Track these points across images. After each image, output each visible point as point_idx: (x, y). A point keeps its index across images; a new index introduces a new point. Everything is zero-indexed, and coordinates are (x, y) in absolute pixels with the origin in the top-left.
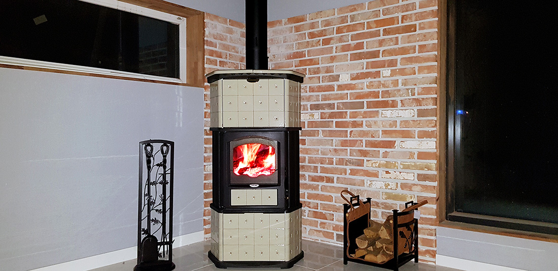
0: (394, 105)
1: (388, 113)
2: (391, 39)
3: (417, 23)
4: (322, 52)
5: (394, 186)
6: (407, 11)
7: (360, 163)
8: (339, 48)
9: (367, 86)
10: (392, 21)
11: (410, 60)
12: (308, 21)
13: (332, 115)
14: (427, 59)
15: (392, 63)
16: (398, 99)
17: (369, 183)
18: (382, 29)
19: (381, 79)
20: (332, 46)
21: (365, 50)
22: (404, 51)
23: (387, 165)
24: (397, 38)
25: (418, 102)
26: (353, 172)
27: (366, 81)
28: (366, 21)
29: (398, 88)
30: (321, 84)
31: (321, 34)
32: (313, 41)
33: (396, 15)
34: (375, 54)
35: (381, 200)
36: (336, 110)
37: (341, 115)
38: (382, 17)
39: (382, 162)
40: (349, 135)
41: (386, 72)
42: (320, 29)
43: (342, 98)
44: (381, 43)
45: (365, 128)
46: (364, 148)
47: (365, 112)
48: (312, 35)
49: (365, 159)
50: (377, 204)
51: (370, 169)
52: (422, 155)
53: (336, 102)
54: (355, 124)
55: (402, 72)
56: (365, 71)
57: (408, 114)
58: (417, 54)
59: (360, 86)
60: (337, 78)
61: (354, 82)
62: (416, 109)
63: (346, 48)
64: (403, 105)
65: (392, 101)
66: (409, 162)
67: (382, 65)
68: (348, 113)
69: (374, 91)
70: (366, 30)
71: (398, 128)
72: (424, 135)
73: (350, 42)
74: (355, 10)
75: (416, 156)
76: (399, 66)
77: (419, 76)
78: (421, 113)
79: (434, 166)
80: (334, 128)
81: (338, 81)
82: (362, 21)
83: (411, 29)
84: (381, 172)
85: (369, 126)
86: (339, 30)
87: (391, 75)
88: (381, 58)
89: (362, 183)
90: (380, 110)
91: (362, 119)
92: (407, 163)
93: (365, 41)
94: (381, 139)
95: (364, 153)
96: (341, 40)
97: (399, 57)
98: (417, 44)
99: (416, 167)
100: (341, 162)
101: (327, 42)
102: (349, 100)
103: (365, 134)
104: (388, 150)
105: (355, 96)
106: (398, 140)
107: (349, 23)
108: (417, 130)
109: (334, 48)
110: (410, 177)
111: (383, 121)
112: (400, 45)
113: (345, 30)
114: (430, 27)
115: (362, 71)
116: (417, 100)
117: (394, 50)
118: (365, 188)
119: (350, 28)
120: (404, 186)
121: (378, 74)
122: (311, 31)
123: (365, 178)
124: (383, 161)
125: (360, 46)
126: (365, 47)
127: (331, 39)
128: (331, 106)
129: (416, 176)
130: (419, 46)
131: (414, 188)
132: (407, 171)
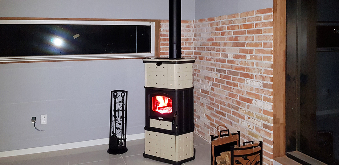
0: (252, 77)
1: (248, 81)
2: (251, 37)
3: (263, 28)
4: (221, 39)
5: (252, 127)
6: (258, 21)
7: (237, 109)
9: (240, 63)
10: (250, 26)
11: (260, 51)
12: (216, 21)
13: (225, 77)
14: (267, 52)
15: (251, 52)
16: (254, 74)
17: (241, 122)
18: (246, 30)
19: (246, 60)
20: (225, 36)
21: (239, 42)
22: (256, 45)
23: (249, 113)
24: (253, 36)
25: (263, 77)
26: (234, 113)
27: (240, 60)
29: (254, 67)
30: (221, 58)
31: (221, 29)
32: (217, 32)
33: (253, 22)
34: (243, 45)
35: (246, 134)
36: (226, 74)
37: (228, 78)
38: (246, 23)
40: (232, 91)
41: (248, 56)
43: (229, 68)
44: (246, 38)
45: (239, 88)
46: (238, 100)
47: (239, 79)
48: (217, 29)
49: (239, 107)
50: (244, 136)
51: (241, 114)
52: (265, 112)
53: (227, 70)
54: (235, 85)
55: (255, 58)
56: (239, 54)
57: (257, 84)
58: (262, 48)
59: (237, 63)
60: (226, 56)
61: (234, 60)
62: (262, 82)
63: (231, 39)
64: (256, 78)
65: (251, 74)
67: (246, 52)
68: (232, 78)
69: (243, 67)
70: (239, 30)
71: (254, 92)
72: (266, 99)
73: (233, 36)
74: (234, 17)
75: (262, 112)
76: (254, 54)
77: (264, 62)
78: (265, 85)
79: (271, 121)
80: (226, 85)
81: (228, 58)
82: (238, 24)
83: (259, 32)
84: (246, 118)
85: (241, 87)
86: (228, 28)
87: (251, 59)
88: (246, 48)
89: (238, 121)
90: (246, 79)
91: (238, 83)
92: (258, 115)
93: (239, 36)
94: (246, 97)
95: (239, 103)
96: (229, 34)
97: (254, 49)
98: (262, 42)
99: (262, 119)
100: (229, 105)
101: (223, 34)
102: (232, 70)
103: (239, 91)
104: (249, 104)
105: (235, 68)
106: (254, 99)
107: (232, 25)
108: (263, 95)
110: (260, 124)
111: (247, 86)
112: (255, 41)
113: (231, 28)
114: (269, 32)
115: (237, 54)
117: (252, 44)
118: (239, 124)
119: (233, 27)
120: (257, 129)
121: (244, 57)
122: (217, 26)
123: (239, 119)
124: (247, 110)
125: (236, 39)
126: (239, 40)
127: (225, 32)
128: (224, 71)
129: (262, 124)
130: (264, 43)
131: (261, 132)
132: (259, 120)
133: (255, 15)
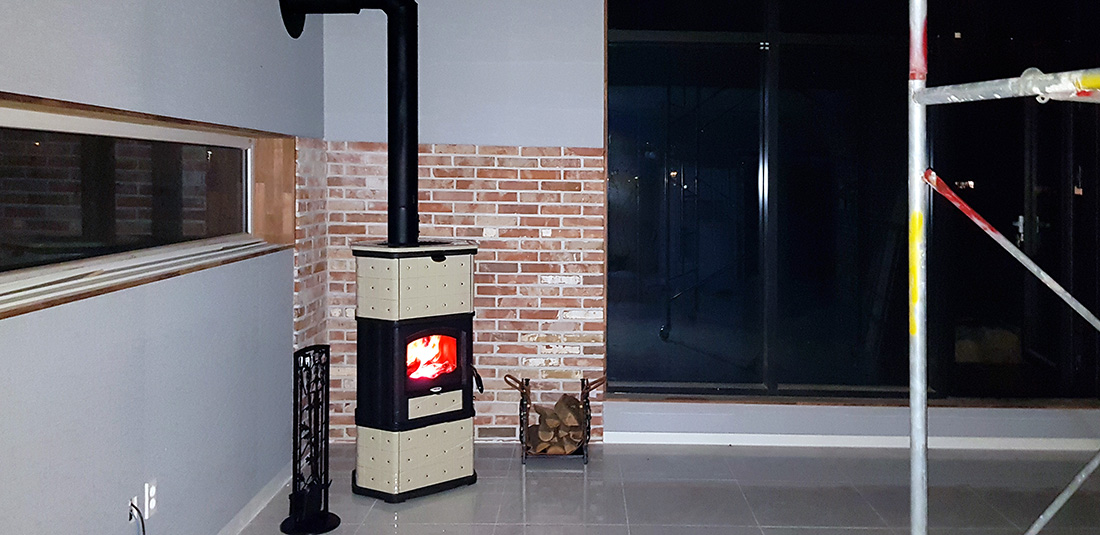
0: (556, 269)
1: (549, 279)
2: (551, 194)
3: (582, 181)
4: (456, 196)
5: (556, 362)
6: (570, 166)
7: (514, 338)
8: (482, 195)
9: (522, 245)
10: (553, 174)
11: (575, 221)
14: (594, 223)
15: (554, 223)
16: (561, 264)
17: (524, 360)
18: (540, 181)
19: (540, 239)
20: (471, 191)
21: (518, 203)
22: (566, 210)
23: (548, 338)
24: (559, 194)
25: (584, 268)
26: (502, 349)
27: (521, 240)
28: (519, 169)
29: (561, 251)
30: (456, 237)
31: (454, 173)
32: (443, 182)
33: (557, 168)
34: (533, 210)
35: (540, 379)
36: (478, 271)
37: (485, 279)
38: (540, 168)
39: (541, 336)
40: (497, 304)
41: (546, 232)
42: (453, 166)
43: (485, 257)
44: (539, 197)
45: (519, 295)
46: (518, 319)
47: (519, 276)
48: (441, 175)
49: (520, 332)
50: (535, 384)
51: (527, 344)
52: (589, 326)
53: (478, 262)
54: (506, 291)
55: (565, 233)
56: (518, 227)
57: (573, 280)
58: (581, 216)
59: (513, 245)
60: (479, 232)
61: (504, 239)
62: (582, 275)
63: (493, 197)
64: (566, 270)
65: (553, 265)
66: (573, 333)
67: (542, 223)
68: (496, 277)
69: (531, 253)
70: (519, 180)
71: (561, 296)
72: (590, 304)
73: (498, 190)
74: (504, 152)
75: (581, 327)
76: (561, 226)
77: (586, 240)
78: (587, 280)
79: (602, 337)
81: (482, 236)
82: (514, 168)
83: (576, 187)
84: (541, 347)
85: (524, 293)
86: (481, 173)
87: (552, 236)
88: (539, 215)
89: (516, 362)
90: (539, 274)
91: (516, 285)
92: (571, 336)
93: (518, 192)
94: (540, 308)
95: (518, 325)
96: (484, 185)
97: (561, 217)
98: (582, 205)
99: (582, 339)
100: (486, 336)
101: (463, 185)
102: (497, 261)
103: (518, 302)
104: (548, 321)
105: (505, 256)
106: (561, 310)
107: (496, 167)
108: (583, 298)
109: (475, 194)
110: (576, 351)
111: (542, 288)
112: (562, 203)
113: (490, 175)
114: (596, 189)
115: (515, 227)
116: (583, 266)
117: (556, 207)
118: (520, 366)
119: (496, 174)
120: (567, 362)
121: (536, 233)
122: (438, 167)
123: (520, 356)
124: (543, 334)
125: (511, 197)
126: (519, 200)
127: (471, 182)
129: (582, 349)
130: (585, 207)
131: (580, 363)
132: (572, 344)
133: (563, 157)
